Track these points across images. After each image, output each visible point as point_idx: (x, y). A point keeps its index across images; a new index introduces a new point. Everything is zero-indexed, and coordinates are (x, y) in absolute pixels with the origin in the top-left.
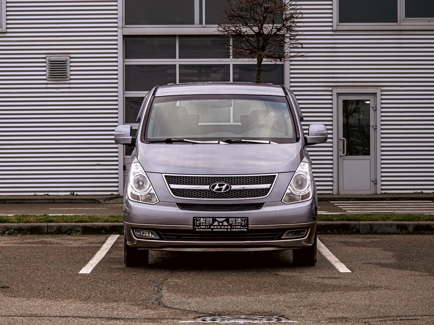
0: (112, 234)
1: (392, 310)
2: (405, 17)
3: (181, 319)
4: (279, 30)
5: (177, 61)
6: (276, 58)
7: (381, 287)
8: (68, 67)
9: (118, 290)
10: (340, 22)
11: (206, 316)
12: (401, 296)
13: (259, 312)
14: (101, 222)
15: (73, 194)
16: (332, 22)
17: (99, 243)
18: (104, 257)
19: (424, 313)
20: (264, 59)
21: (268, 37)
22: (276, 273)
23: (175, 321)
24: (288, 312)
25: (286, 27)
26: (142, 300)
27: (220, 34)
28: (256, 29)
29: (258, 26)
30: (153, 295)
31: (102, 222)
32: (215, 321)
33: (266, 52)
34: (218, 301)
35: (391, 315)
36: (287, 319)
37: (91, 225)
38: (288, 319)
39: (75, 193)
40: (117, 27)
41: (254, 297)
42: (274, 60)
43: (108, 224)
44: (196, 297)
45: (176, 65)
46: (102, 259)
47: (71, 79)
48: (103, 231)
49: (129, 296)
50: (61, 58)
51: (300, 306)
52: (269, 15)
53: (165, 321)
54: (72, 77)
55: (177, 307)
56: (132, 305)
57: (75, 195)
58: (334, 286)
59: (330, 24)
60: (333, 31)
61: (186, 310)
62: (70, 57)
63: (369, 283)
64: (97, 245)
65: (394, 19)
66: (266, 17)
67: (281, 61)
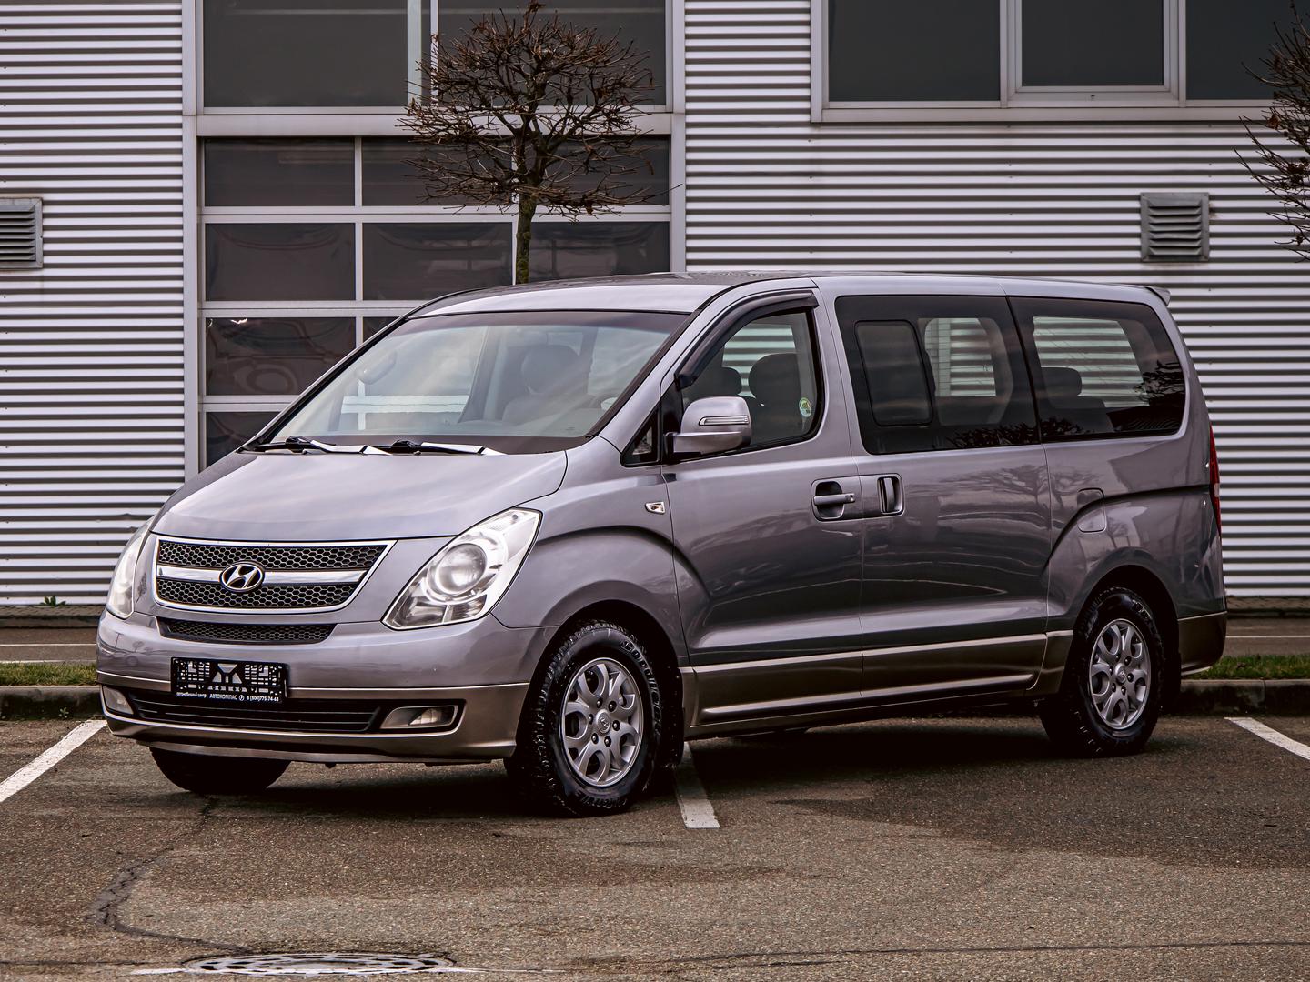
0: (89, 718)
1: (768, 937)
2: (1023, 85)
3: (143, 963)
4: (580, 123)
5: (358, 214)
6: (575, 205)
7: (778, 871)
8: (38, 229)
9: (8, 879)
10: (832, 98)
11: (223, 956)
12: (820, 897)
13: (383, 944)
14: (59, 683)
15: (53, 604)
16: (808, 99)
17: (40, 743)
18: (29, 786)
19: (858, 944)
20: (540, 209)
21: (551, 144)
22: (497, 831)
23: (124, 968)
24: (468, 943)
25: (604, 114)
26: (62, 911)
27: (414, 133)
28: (515, 120)
29: (521, 111)
30: (104, 894)
31: (61, 684)
32: (242, 968)
33: (544, 187)
34: (280, 912)
35: (757, 949)
36: (451, 964)
37: (30, 692)
38: (454, 962)
39: (59, 600)
40: (179, 113)
41: (391, 901)
42: (570, 210)
43: (77, 688)
44: (224, 900)
45: (354, 224)
46: (19, 792)
47: (46, 266)
48: (64, 711)
49: (30, 899)
50: (17, 202)
51: (511, 926)
52: (556, 78)
53: (95, 969)
54: (48, 260)
55: (152, 928)
56: (25, 923)
57: (59, 605)
58: (644, 868)
59: (804, 105)
60: (811, 124)
61: (175, 938)
62: (42, 200)
63: (751, 859)
64: (30, 751)
65: (990, 90)
66: (544, 85)
67: (590, 212)
